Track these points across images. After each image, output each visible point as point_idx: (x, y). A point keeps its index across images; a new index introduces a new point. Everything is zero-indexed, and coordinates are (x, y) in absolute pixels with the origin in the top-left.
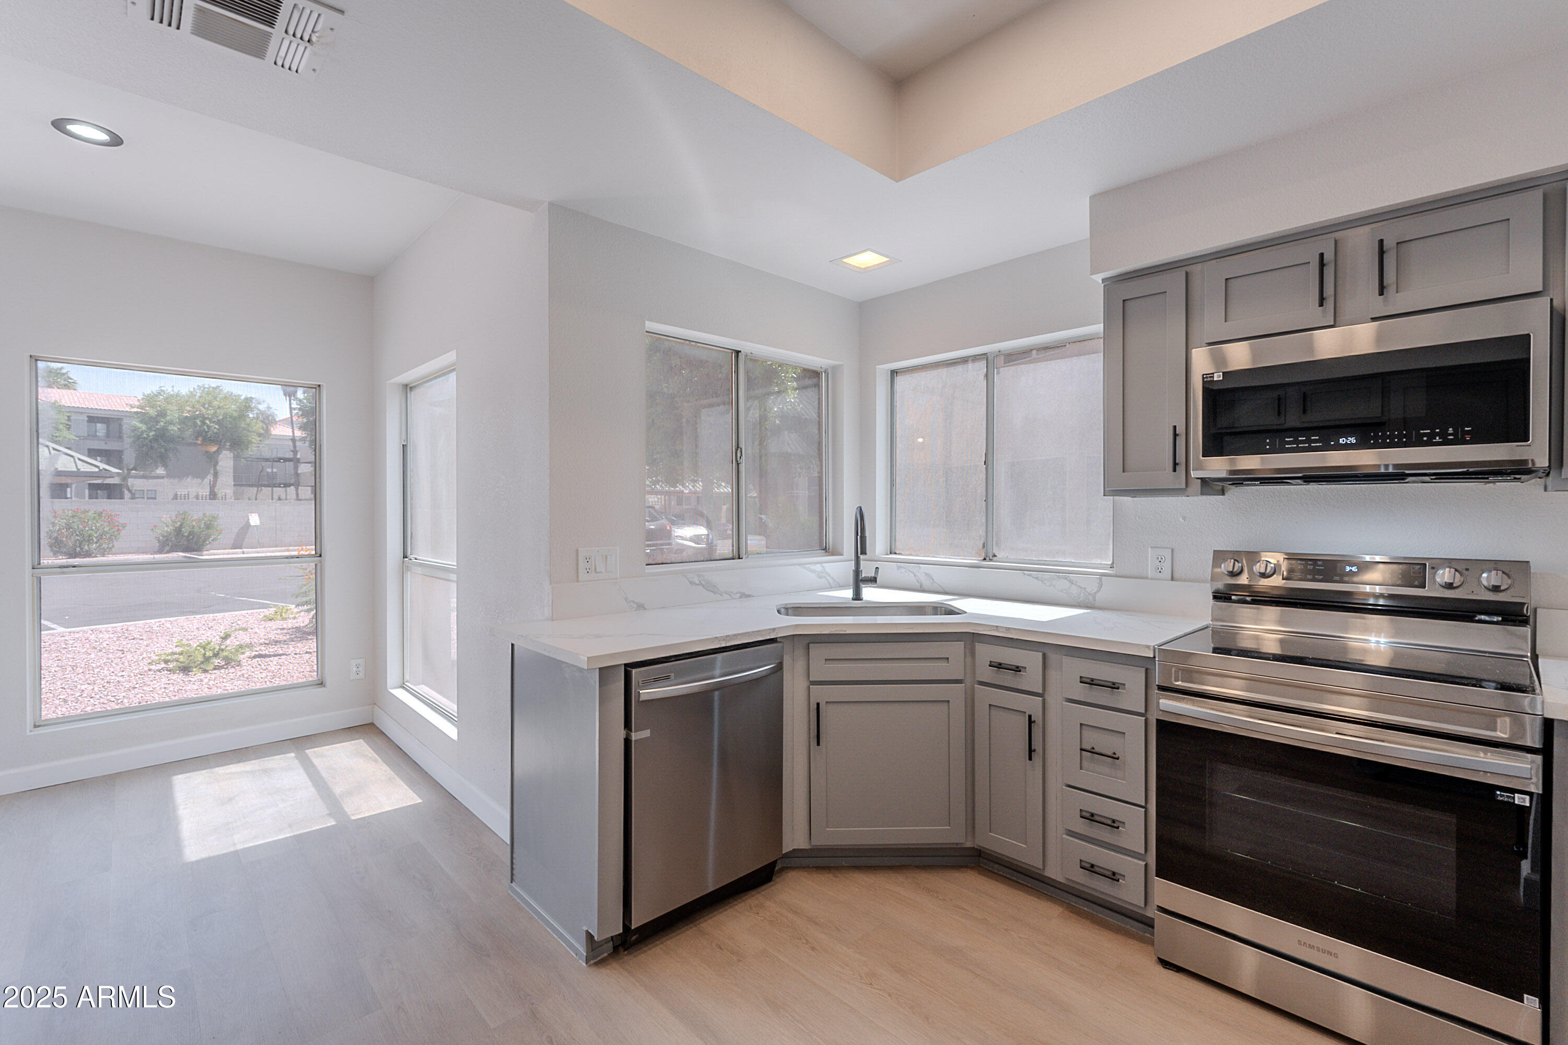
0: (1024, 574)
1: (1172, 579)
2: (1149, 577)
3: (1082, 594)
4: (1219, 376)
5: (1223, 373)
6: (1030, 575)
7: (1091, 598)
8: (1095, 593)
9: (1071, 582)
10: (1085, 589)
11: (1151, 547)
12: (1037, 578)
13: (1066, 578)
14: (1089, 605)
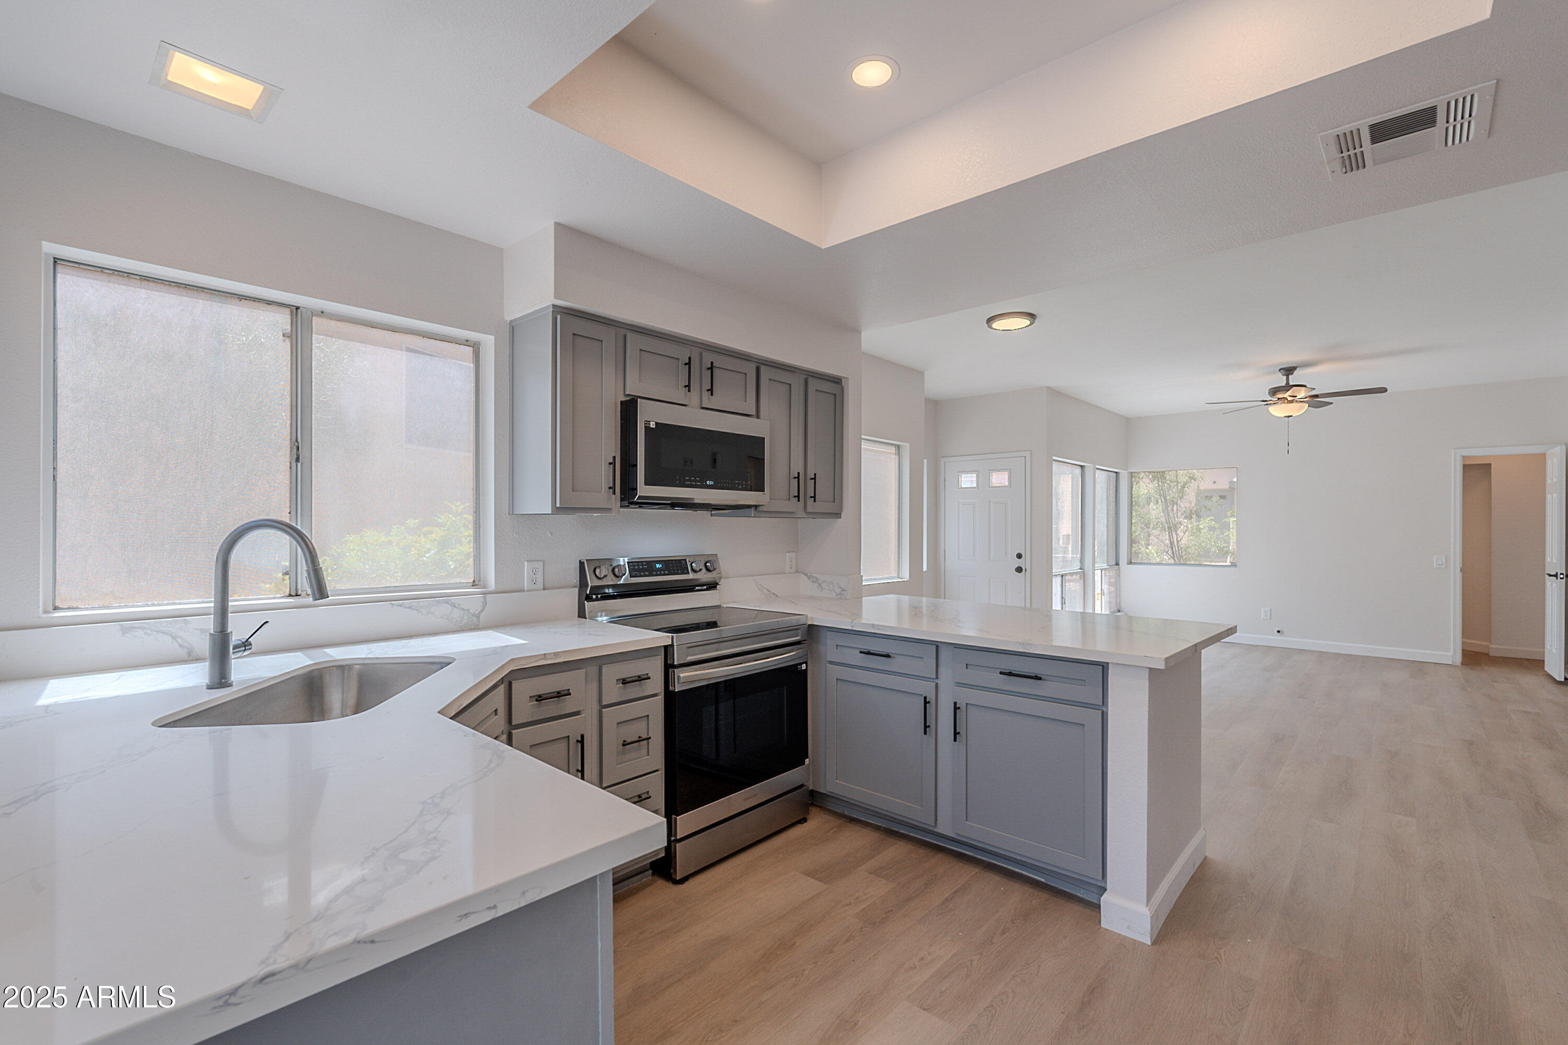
0: (392, 604)
1: (544, 589)
2: (526, 589)
3: (465, 617)
4: (653, 425)
5: (656, 423)
6: (401, 605)
7: (475, 619)
8: (480, 613)
9: (453, 605)
10: (468, 610)
11: (527, 561)
12: (410, 607)
13: (446, 602)
14: (473, 627)
